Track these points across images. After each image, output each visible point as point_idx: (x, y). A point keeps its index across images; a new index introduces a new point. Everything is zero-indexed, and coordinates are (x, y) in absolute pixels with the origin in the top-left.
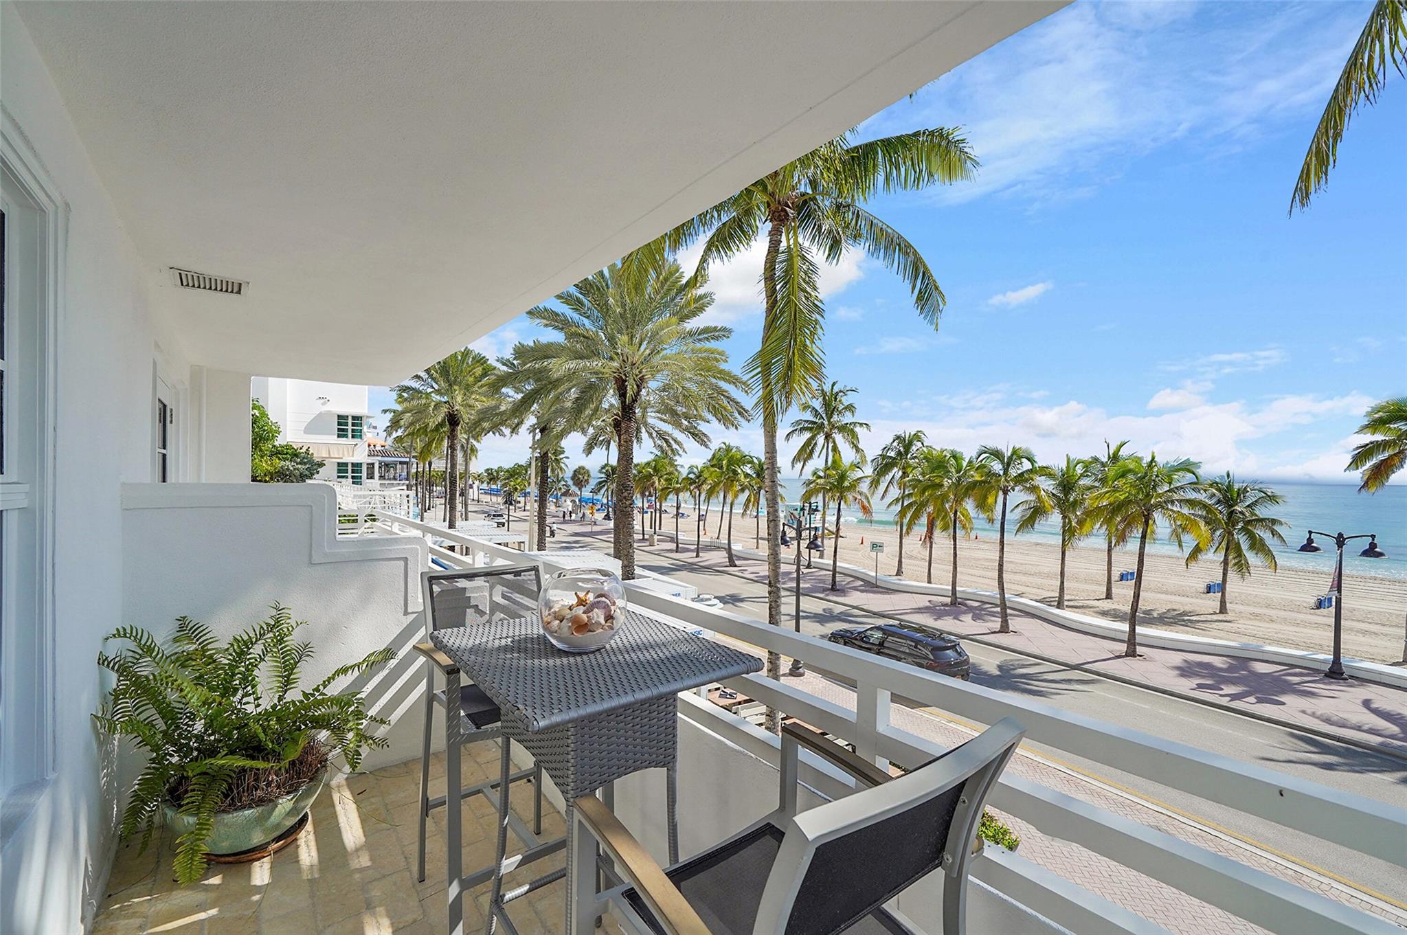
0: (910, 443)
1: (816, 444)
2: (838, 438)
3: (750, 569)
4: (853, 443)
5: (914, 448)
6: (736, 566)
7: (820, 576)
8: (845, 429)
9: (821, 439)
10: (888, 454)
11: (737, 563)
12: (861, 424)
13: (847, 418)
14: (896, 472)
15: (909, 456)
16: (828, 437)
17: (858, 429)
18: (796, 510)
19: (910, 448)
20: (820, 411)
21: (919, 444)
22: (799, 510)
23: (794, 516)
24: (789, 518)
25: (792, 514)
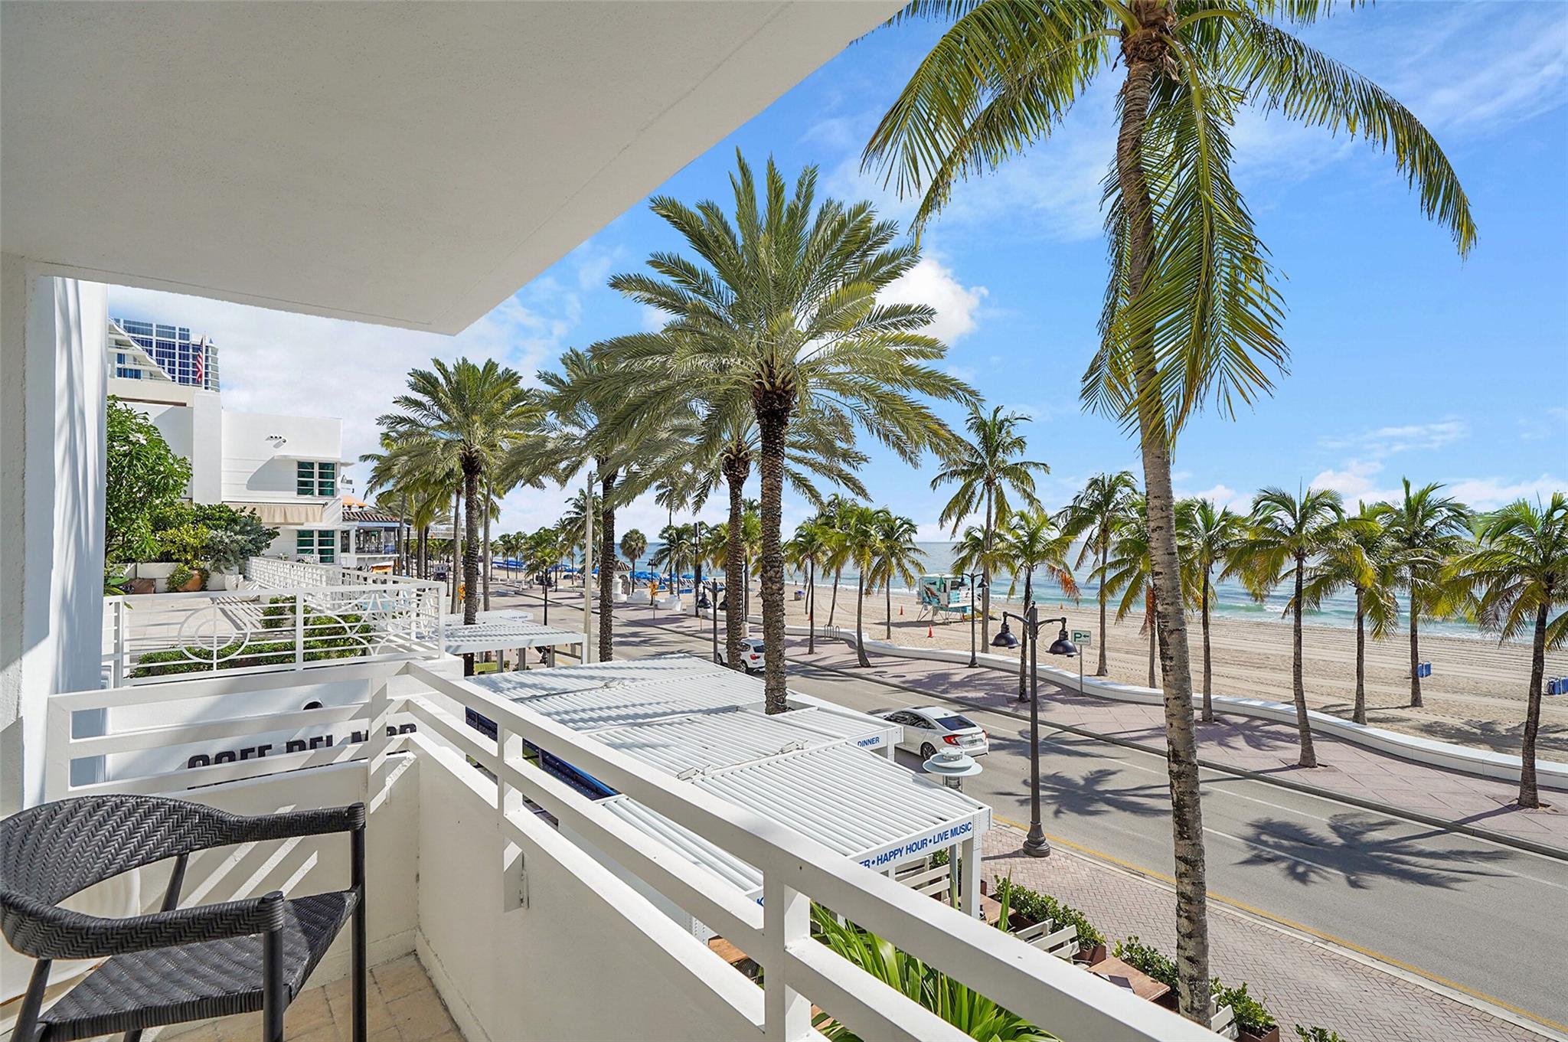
0: (1112, 490)
1: (973, 493)
2: (1006, 484)
3: (891, 670)
4: (1025, 491)
5: (1118, 496)
6: (869, 666)
7: (994, 678)
8: (1017, 473)
9: (979, 486)
10: (1082, 505)
11: (871, 660)
12: (1036, 465)
13: (1013, 458)
14: (1093, 530)
15: (1111, 506)
16: (989, 482)
17: (1032, 471)
18: (935, 584)
19: (1112, 496)
20: (978, 448)
21: (1127, 490)
22: (938, 583)
23: (932, 593)
24: (925, 595)
25: (928, 589)
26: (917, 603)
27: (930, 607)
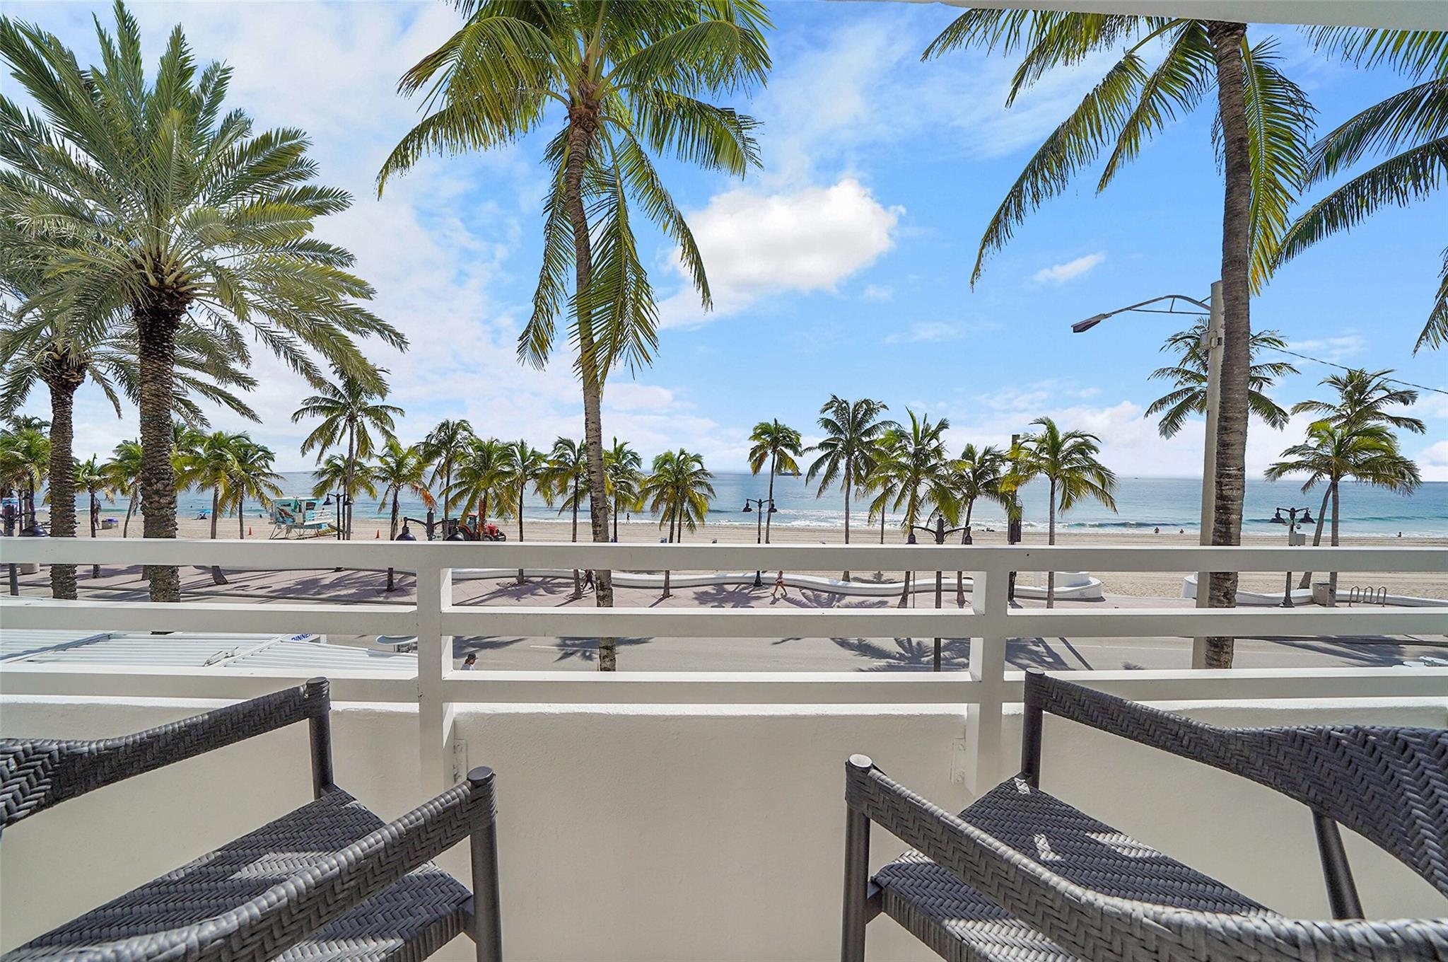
0: (455, 433)
1: (337, 426)
2: (367, 422)
3: (254, 584)
4: (383, 429)
5: (459, 437)
6: (226, 583)
7: (361, 577)
8: (379, 414)
9: (342, 422)
10: (433, 442)
11: (227, 578)
12: (394, 409)
13: (375, 401)
14: (439, 461)
15: (454, 444)
16: (352, 419)
17: (390, 413)
18: (289, 505)
19: (455, 437)
20: (344, 392)
21: (466, 433)
22: (293, 505)
23: (285, 513)
24: (278, 516)
25: (282, 510)
26: (269, 523)
27: (283, 526)
